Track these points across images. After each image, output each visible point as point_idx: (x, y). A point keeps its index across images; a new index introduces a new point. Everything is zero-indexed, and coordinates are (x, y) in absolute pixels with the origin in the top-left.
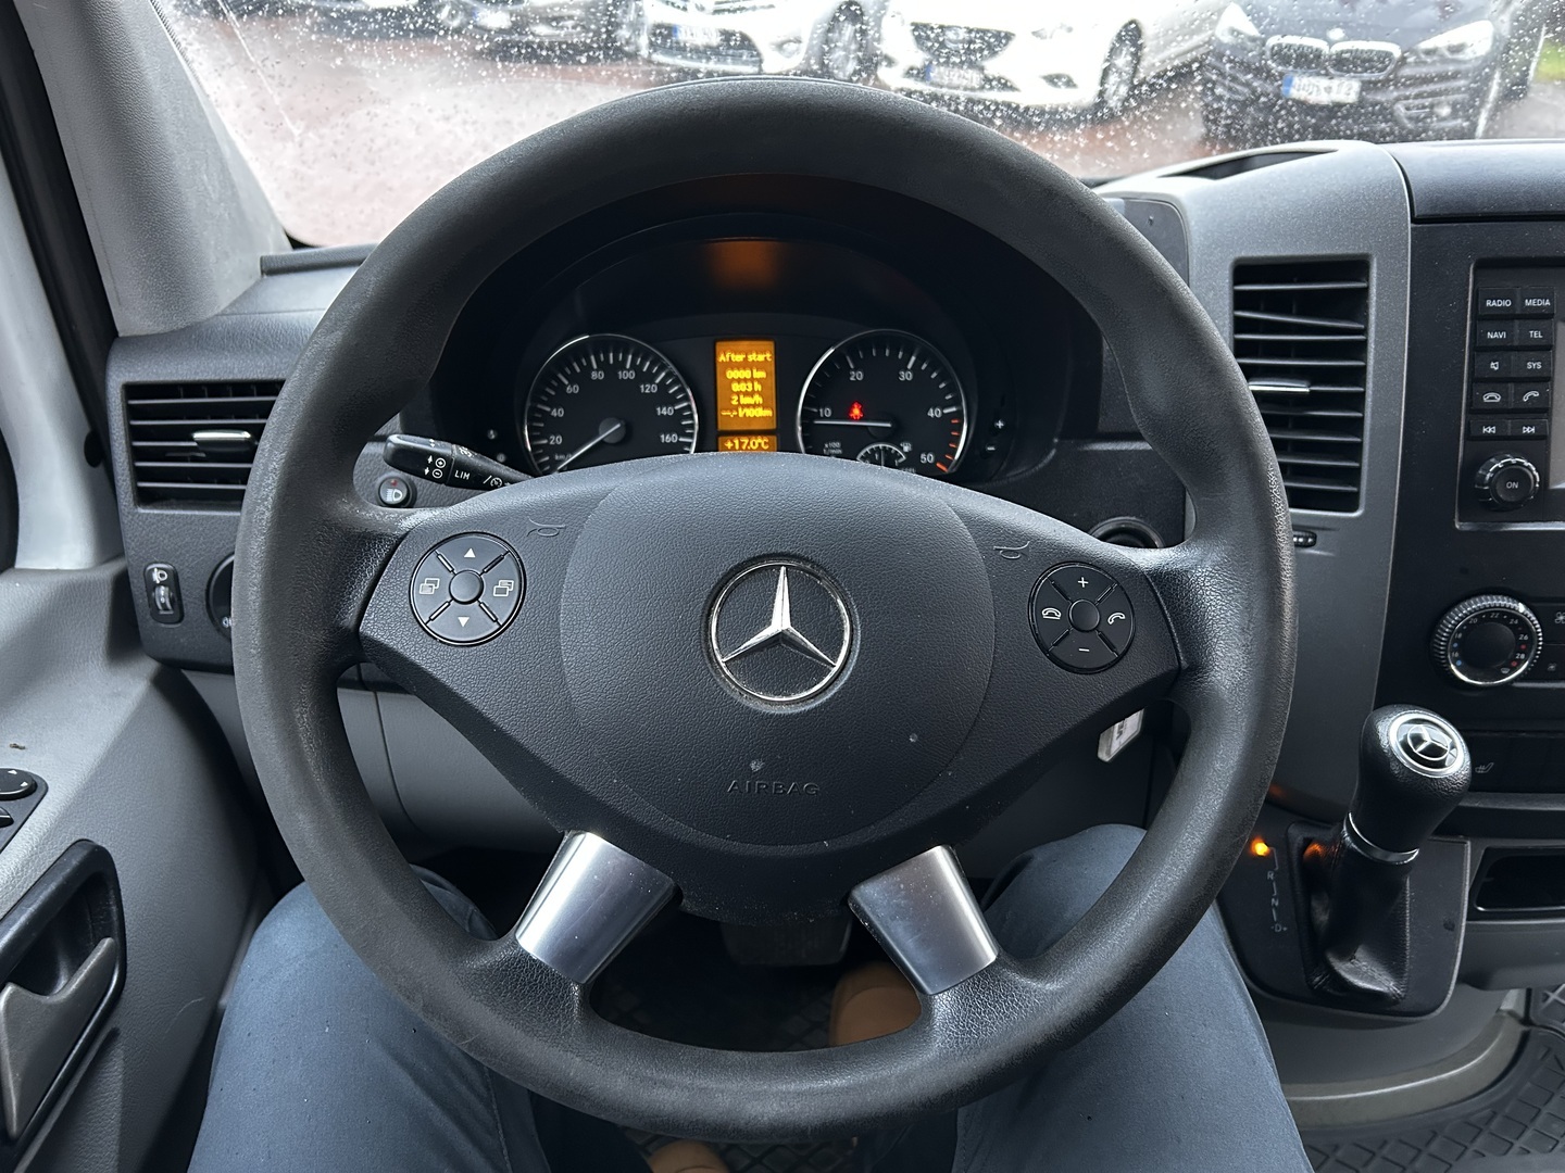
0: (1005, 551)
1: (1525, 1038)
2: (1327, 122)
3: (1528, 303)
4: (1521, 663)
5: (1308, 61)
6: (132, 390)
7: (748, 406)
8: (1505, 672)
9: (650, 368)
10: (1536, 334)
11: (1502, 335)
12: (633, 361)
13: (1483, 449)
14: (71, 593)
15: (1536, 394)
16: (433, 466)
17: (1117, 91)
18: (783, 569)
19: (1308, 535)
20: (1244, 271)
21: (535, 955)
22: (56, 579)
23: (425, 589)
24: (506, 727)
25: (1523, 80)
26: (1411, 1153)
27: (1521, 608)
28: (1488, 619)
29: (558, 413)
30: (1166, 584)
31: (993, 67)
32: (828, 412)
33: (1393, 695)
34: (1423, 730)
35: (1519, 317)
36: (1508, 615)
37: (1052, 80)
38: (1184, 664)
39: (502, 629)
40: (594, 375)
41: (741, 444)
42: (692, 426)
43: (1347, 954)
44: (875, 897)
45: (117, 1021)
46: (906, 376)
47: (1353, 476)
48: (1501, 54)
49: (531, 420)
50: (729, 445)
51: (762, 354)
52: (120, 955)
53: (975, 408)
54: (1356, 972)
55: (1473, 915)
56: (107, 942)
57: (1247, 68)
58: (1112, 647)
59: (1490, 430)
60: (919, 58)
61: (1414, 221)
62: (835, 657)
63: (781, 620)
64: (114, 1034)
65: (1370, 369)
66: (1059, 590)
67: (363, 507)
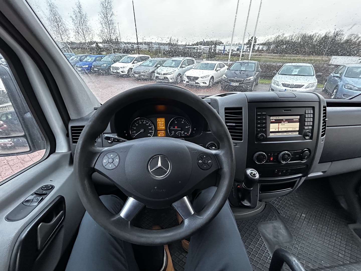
0: (193, 152)
1: (266, 204)
2: (235, 89)
3: (263, 113)
4: (264, 161)
5: (233, 81)
6: (72, 127)
7: (161, 127)
8: (262, 162)
9: (148, 122)
10: (264, 117)
11: (260, 117)
12: (145, 121)
13: (258, 133)
14: (64, 156)
15: (264, 125)
16: (111, 139)
17: (211, 84)
18: (160, 157)
19: (236, 144)
20: (226, 109)
21: (123, 217)
22: (63, 154)
23: (104, 161)
24: (117, 183)
25: (257, 83)
26: (252, 222)
27: (264, 153)
28: (260, 155)
29: (135, 128)
30: (216, 156)
31: (197, 81)
32: (172, 127)
33: (248, 167)
34: (252, 171)
35: (262, 115)
36: (262, 154)
37: (203, 83)
38: (220, 168)
39: (116, 167)
40: (140, 123)
41: (160, 132)
42: (153, 130)
43: (243, 201)
44: (176, 205)
45: (64, 224)
46: (183, 122)
47: (241, 136)
48: (255, 80)
49: (131, 129)
50: (159, 132)
51: (163, 120)
52: (64, 214)
53: (192, 127)
54: (245, 203)
55: (260, 193)
56: (62, 212)
57: (226, 81)
58: (209, 166)
59: (259, 130)
60: (188, 80)
61: (248, 102)
62: (168, 170)
63: (159, 164)
64: (63, 226)
65: (243, 122)
66: (201, 158)
67: (96, 148)
